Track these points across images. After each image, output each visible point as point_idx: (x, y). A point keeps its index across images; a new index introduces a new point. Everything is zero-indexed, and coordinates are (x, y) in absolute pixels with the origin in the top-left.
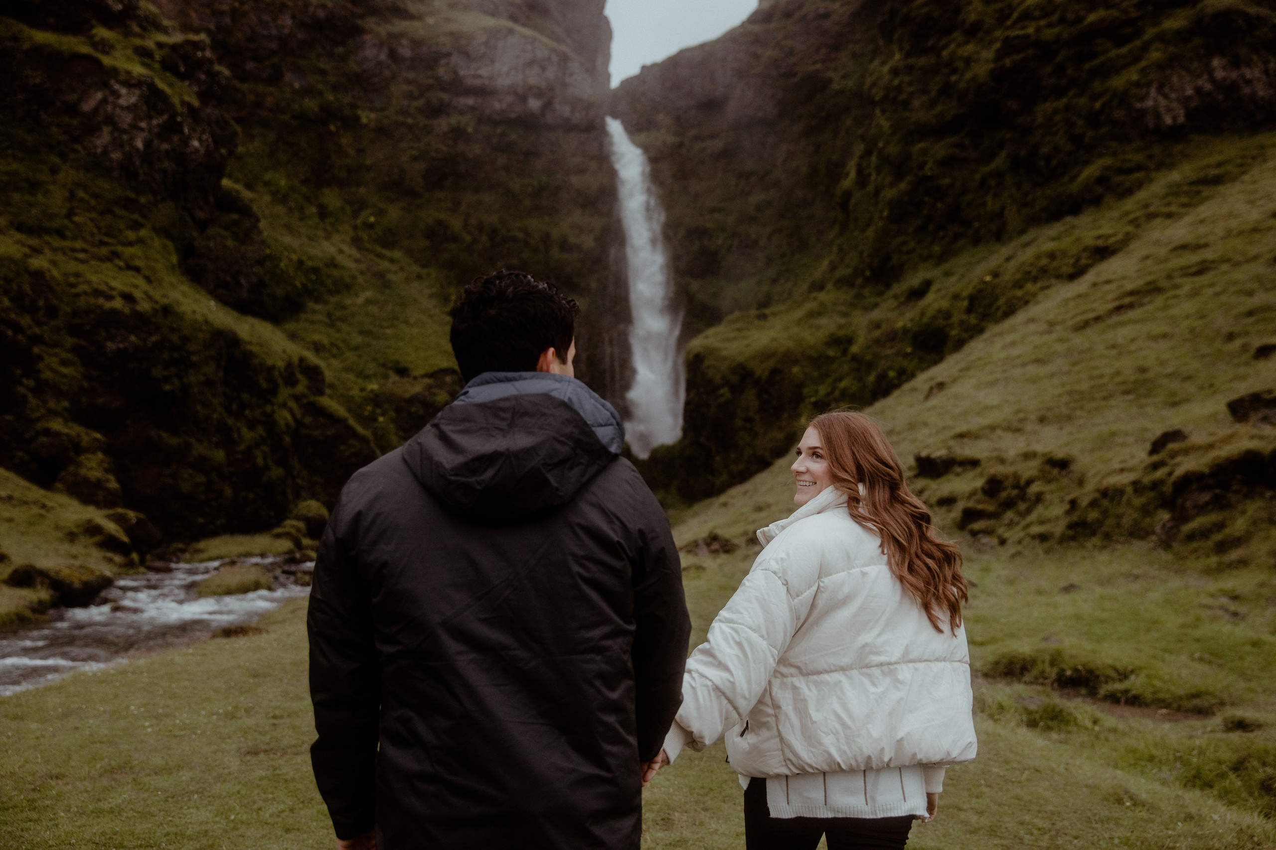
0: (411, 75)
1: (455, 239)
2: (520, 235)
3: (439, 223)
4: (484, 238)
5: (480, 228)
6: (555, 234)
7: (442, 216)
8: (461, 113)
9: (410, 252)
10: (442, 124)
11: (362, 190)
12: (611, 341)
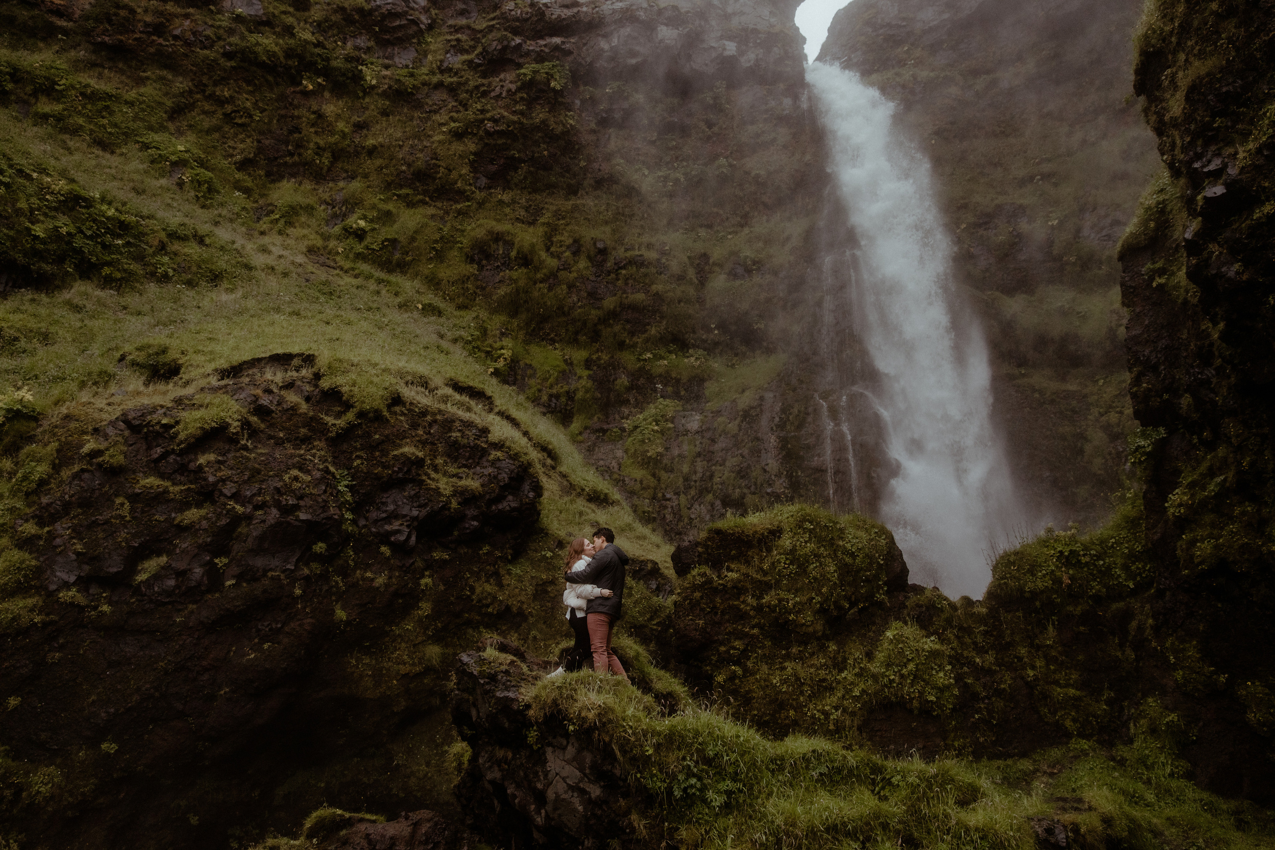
0: (463, 21)
1: (526, 260)
2: (652, 255)
3: (498, 237)
4: (583, 264)
5: (577, 247)
6: (717, 253)
7: (503, 227)
8: (540, 58)
9: (433, 282)
10: (507, 80)
11: (356, 185)
12: (834, 413)
